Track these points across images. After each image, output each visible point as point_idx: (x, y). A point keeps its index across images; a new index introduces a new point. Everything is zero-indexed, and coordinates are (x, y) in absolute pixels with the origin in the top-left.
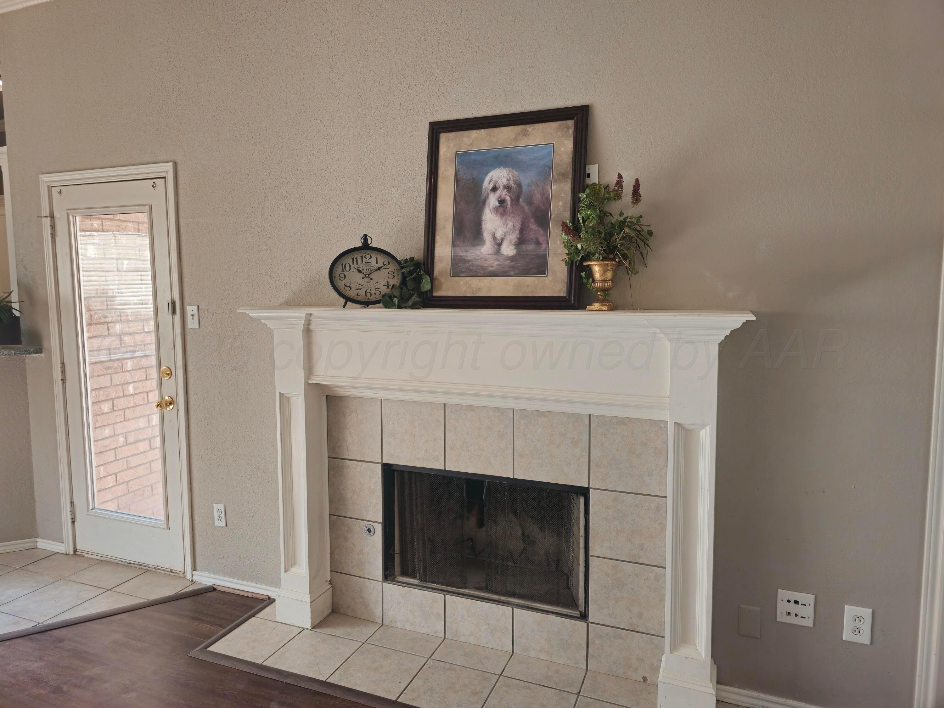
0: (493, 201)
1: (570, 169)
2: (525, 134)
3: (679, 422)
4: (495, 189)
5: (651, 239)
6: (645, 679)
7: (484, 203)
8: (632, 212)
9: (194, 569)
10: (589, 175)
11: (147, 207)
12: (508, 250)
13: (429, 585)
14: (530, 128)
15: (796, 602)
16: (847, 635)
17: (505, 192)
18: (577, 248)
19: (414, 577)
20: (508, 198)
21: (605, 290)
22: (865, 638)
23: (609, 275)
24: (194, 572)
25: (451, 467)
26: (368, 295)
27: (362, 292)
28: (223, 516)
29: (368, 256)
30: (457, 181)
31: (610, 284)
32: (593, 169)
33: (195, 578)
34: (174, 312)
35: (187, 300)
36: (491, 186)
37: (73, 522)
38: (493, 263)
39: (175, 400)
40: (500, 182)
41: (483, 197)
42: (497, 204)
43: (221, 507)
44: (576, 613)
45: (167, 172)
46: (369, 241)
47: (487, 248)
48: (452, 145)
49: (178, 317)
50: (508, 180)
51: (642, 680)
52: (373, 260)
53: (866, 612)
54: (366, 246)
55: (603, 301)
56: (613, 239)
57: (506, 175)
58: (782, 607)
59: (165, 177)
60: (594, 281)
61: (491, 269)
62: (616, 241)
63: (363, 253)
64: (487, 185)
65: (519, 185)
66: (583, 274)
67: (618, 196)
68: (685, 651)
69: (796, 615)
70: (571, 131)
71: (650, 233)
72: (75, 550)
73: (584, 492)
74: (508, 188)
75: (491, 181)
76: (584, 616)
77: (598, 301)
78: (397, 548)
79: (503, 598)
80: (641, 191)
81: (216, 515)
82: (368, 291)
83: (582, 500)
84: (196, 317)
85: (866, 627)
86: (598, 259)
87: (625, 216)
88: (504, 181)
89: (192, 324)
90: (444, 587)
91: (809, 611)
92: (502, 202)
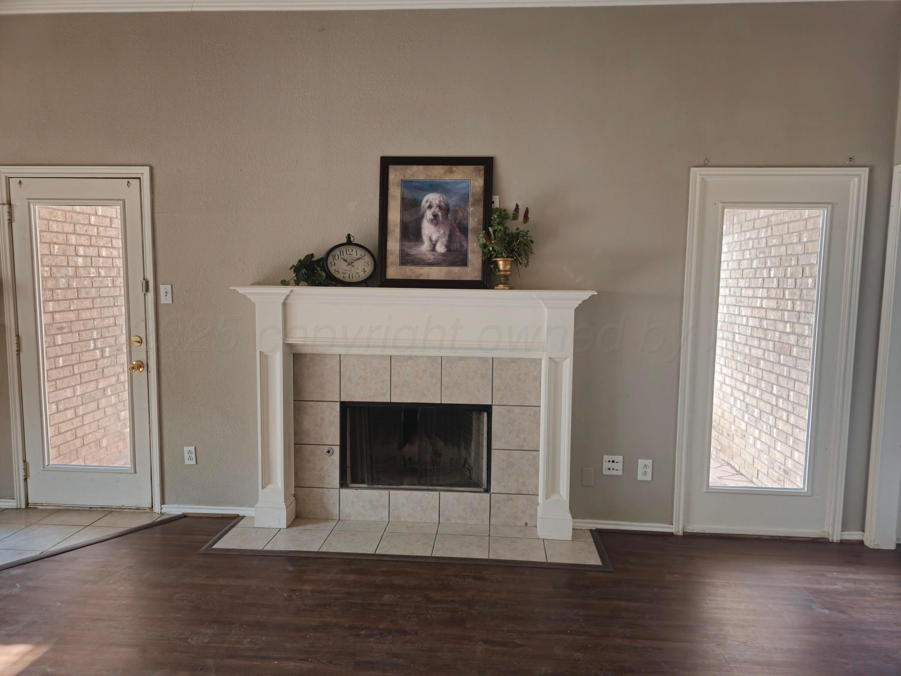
0: (429, 215)
1: (482, 198)
2: (451, 172)
3: (552, 357)
4: (430, 207)
5: (532, 245)
6: (526, 524)
7: (423, 217)
8: (523, 227)
9: (163, 502)
10: (493, 202)
11: (121, 202)
12: (441, 248)
13: (376, 486)
14: (454, 168)
15: (613, 462)
16: (640, 477)
17: (437, 209)
18: (489, 249)
19: (363, 483)
20: (440, 214)
21: (506, 277)
22: (649, 478)
23: (508, 267)
24: (163, 506)
25: (395, 400)
26: (351, 277)
27: (347, 276)
28: (193, 455)
29: (350, 250)
30: (403, 199)
31: (509, 273)
32: (496, 199)
33: (163, 511)
34: (147, 290)
35: (160, 279)
36: (428, 204)
37: (26, 479)
38: (430, 257)
39: (145, 363)
40: (434, 203)
41: (421, 212)
42: (432, 217)
43: (192, 449)
44: (482, 490)
45: (143, 174)
46: (352, 239)
47: (425, 247)
48: (398, 174)
49: (151, 296)
50: (440, 202)
51: (525, 525)
52: (354, 253)
53: (649, 462)
54: (349, 242)
55: (505, 284)
56: (513, 245)
57: (438, 198)
58: (606, 465)
59: (139, 178)
60: (499, 271)
61: (429, 261)
62: (514, 246)
63: (346, 247)
64: (424, 204)
65: (447, 205)
66: (492, 266)
67: (515, 217)
68: (555, 497)
69: (613, 469)
70: (482, 173)
71: (532, 242)
72: (27, 504)
73: (488, 409)
74: (440, 207)
75: (427, 201)
76: (487, 490)
77: (501, 283)
78: (348, 464)
79: (431, 488)
80: (529, 215)
81: (186, 456)
82: (351, 275)
83: (485, 415)
84: (169, 295)
85: (649, 471)
86: (502, 257)
87: (519, 230)
88: (437, 202)
89: (166, 299)
90: (387, 486)
91: (619, 466)
92: (435, 216)
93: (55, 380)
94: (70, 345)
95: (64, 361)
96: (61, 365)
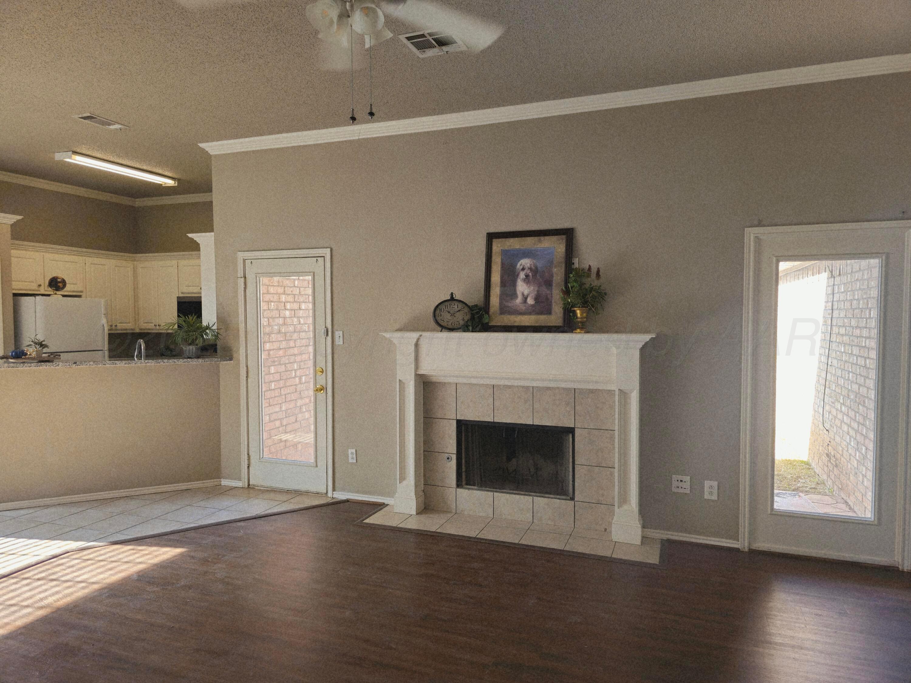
0: (522, 275)
1: (563, 260)
2: (540, 241)
3: (621, 389)
4: (523, 269)
5: (606, 297)
6: (606, 530)
7: (518, 275)
8: (596, 283)
9: (334, 490)
10: (573, 263)
11: (312, 273)
12: (530, 301)
13: (483, 488)
14: (542, 238)
15: (681, 481)
16: (707, 496)
17: (529, 271)
18: (568, 301)
19: (474, 485)
20: (530, 274)
21: (582, 322)
22: (714, 497)
23: (585, 315)
24: (334, 492)
25: (496, 420)
26: (453, 325)
27: (450, 323)
28: (355, 456)
29: (454, 304)
30: (503, 264)
31: (585, 319)
32: (576, 261)
33: (335, 496)
34: (327, 335)
35: (335, 327)
36: (521, 267)
37: (248, 467)
38: (523, 308)
39: (325, 387)
40: (526, 266)
41: (517, 274)
42: (524, 277)
43: (354, 451)
44: (569, 498)
45: (326, 254)
46: (454, 296)
47: (519, 300)
48: (499, 245)
49: (329, 338)
50: (530, 265)
51: (604, 530)
52: (456, 306)
53: (715, 484)
54: (453, 299)
55: (582, 329)
56: (587, 297)
57: (529, 262)
58: (675, 484)
59: (324, 257)
60: (577, 318)
61: (522, 311)
62: (588, 298)
63: (450, 302)
64: (519, 266)
65: (536, 268)
66: (571, 314)
67: (589, 276)
68: (625, 507)
69: (682, 488)
70: (564, 241)
71: (605, 294)
72: (249, 485)
73: (571, 431)
74: (530, 269)
75: (521, 265)
76: (572, 499)
77: (579, 328)
78: (464, 470)
79: (526, 493)
80: (600, 274)
81: (350, 456)
82: (453, 323)
83: (571, 436)
84: (341, 339)
85: (715, 491)
86: (579, 307)
87: (592, 286)
88: (528, 265)
89: (339, 342)
90: (492, 489)
91: (687, 485)
92: (527, 276)
93: (269, 398)
94: (279, 374)
95: (275, 385)
96: (273, 388)
